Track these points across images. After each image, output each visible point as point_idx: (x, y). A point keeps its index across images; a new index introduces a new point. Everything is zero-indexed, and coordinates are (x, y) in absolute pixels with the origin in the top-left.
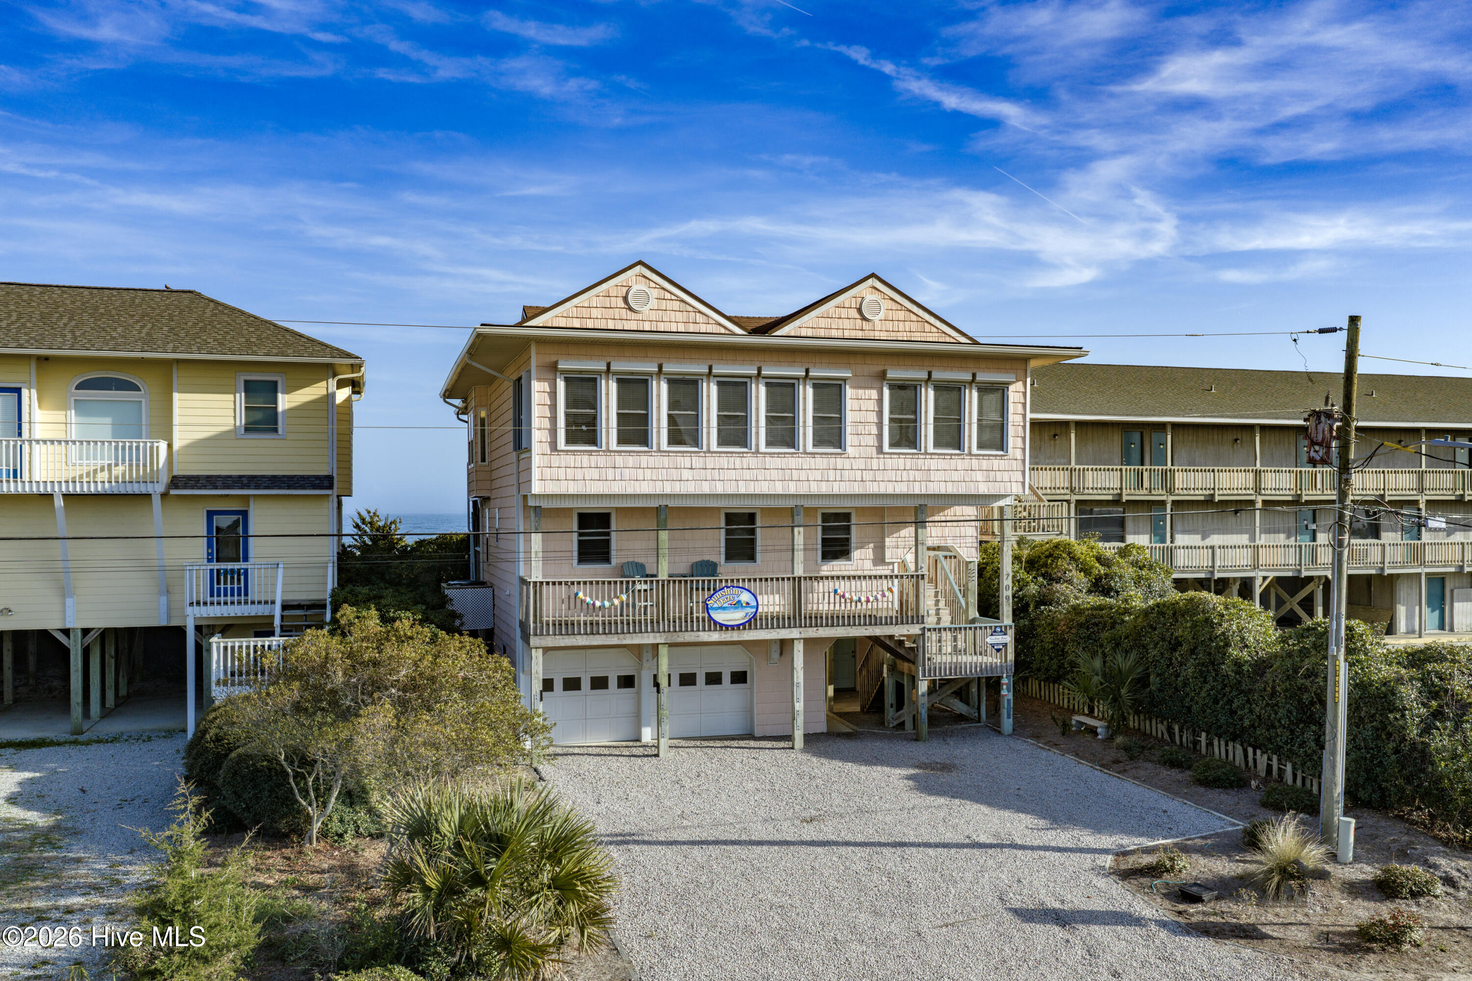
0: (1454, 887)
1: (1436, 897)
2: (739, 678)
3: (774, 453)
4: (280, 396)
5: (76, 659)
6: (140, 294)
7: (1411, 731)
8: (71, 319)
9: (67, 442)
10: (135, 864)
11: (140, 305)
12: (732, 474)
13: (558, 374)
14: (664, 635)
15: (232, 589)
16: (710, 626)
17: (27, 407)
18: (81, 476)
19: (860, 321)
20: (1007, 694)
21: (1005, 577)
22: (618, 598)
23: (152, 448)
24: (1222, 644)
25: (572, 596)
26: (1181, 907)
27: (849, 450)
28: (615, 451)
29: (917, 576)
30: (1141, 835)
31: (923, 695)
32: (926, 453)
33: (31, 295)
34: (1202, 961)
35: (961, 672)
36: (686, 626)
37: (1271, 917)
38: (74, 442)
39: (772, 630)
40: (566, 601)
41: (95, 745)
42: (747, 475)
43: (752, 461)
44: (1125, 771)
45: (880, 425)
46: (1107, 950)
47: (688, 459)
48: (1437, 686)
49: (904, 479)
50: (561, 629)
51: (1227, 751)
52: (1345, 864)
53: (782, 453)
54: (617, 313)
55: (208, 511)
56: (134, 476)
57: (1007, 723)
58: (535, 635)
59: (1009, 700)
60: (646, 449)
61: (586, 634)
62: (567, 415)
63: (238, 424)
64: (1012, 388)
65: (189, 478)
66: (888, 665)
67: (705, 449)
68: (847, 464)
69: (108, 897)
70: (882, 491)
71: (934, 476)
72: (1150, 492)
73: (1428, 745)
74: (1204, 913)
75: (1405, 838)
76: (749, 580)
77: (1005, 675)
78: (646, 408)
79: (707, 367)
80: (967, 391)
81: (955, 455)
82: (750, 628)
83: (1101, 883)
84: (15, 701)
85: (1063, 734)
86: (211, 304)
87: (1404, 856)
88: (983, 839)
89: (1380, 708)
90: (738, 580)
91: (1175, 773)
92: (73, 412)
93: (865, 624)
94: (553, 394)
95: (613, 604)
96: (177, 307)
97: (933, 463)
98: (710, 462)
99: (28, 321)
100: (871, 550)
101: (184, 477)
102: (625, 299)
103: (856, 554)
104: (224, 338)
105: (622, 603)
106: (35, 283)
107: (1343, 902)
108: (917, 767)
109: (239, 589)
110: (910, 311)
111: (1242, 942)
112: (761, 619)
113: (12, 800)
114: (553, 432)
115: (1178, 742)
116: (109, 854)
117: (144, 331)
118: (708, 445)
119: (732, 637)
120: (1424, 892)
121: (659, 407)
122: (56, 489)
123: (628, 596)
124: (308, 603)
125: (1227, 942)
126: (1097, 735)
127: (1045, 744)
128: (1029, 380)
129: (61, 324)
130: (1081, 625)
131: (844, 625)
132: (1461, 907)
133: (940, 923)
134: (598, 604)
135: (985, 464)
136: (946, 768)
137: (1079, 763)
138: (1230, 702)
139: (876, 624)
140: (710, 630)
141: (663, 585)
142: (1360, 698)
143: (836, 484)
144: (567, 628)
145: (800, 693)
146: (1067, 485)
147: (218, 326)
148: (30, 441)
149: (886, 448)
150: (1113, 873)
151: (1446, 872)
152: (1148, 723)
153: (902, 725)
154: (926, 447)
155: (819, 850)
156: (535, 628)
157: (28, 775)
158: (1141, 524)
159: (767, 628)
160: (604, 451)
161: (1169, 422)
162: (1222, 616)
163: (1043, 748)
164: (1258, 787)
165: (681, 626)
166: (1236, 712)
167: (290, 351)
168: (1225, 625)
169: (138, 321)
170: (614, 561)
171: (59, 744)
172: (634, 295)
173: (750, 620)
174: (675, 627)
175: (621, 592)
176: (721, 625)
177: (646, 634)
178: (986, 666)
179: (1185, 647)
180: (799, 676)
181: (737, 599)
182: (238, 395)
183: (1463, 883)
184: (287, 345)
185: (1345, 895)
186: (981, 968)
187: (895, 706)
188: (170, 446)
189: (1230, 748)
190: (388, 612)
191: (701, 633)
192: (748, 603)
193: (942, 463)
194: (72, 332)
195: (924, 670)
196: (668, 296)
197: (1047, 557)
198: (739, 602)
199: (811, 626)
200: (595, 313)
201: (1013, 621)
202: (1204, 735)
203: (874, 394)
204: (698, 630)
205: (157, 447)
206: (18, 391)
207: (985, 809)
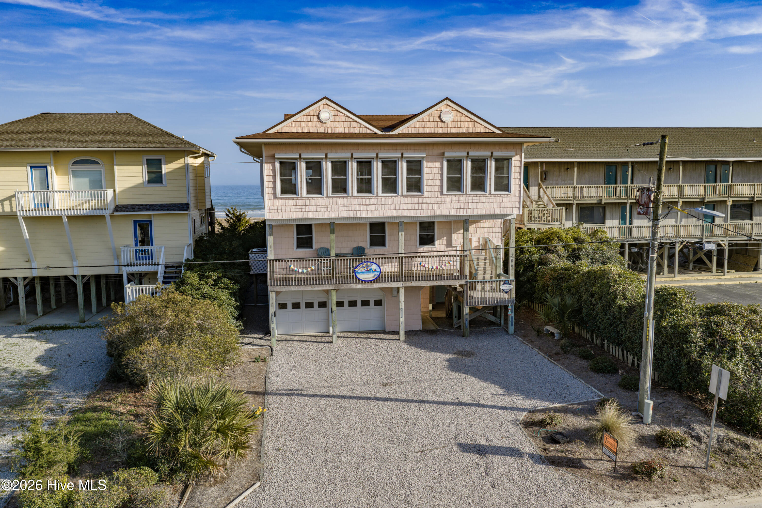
0: (700, 442)
1: (687, 448)
2: (378, 303)
3: (386, 196)
4: (163, 166)
5: (80, 288)
6: (104, 116)
7: (694, 355)
8: (70, 131)
9: (69, 192)
10: (74, 397)
11: (102, 122)
12: (365, 208)
13: (276, 160)
14: (334, 286)
15: (146, 257)
16: (356, 281)
17: (50, 175)
18: (73, 207)
19: (440, 123)
20: (511, 314)
21: (511, 255)
22: (310, 268)
23: (104, 193)
24: (613, 297)
25: (288, 267)
26: (547, 446)
27: (426, 194)
28: (305, 198)
29: (464, 256)
30: (548, 400)
31: (466, 314)
32: (466, 194)
33: (55, 119)
34: (541, 481)
35: (486, 303)
36: (345, 281)
37: (592, 456)
38: (72, 192)
39: (388, 283)
40: (285, 270)
41: (87, 329)
42: (373, 207)
43: (375, 200)
44: (559, 360)
45: (442, 180)
46: (496, 471)
47: (342, 201)
48: (714, 330)
49: (455, 208)
50: (283, 283)
51: (615, 350)
52: (646, 424)
53: (390, 196)
54: (314, 124)
55: (134, 221)
56: (100, 205)
57: (511, 329)
58: (271, 285)
59: (512, 317)
60: (321, 196)
61: (295, 285)
62: (282, 181)
63: (144, 180)
64: (513, 159)
65: (123, 206)
66: (454, 297)
67: (350, 195)
68: (424, 200)
69: (55, 415)
70: (443, 214)
71: (471, 206)
72: (620, 198)
73: (702, 363)
74: (558, 451)
75: (684, 411)
76: (376, 259)
77: (510, 305)
78: (320, 176)
79: (350, 154)
80: (489, 161)
81: (482, 194)
82: (377, 282)
83: (512, 429)
84: (67, 302)
85: (538, 335)
86: (135, 120)
87: (678, 422)
88: (466, 400)
89: (682, 340)
90: (370, 259)
91: (585, 363)
92: (71, 176)
93: (436, 280)
94: (274, 170)
95: (308, 271)
96: (119, 122)
97: (470, 199)
98: (354, 201)
99: (51, 133)
100: (445, 240)
101: (121, 205)
102: (318, 117)
103: (437, 242)
104: (137, 139)
105: (312, 270)
106: (58, 112)
107: (634, 448)
108: (455, 353)
109: (149, 257)
110: (467, 116)
111: (569, 469)
112: (382, 278)
113: (38, 360)
114: (274, 188)
115: (595, 343)
116: (65, 392)
117: (101, 136)
118: (352, 193)
119: (368, 286)
120: (680, 445)
121: (327, 175)
122: (63, 213)
123: (315, 267)
124: (177, 265)
125: (561, 469)
126: (555, 337)
127: (527, 341)
128: (523, 154)
129: (64, 134)
130: (554, 278)
131: (425, 280)
132: (698, 454)
133: (419, 450)
134: (300, 271)
135: (498, 199)
136: (469, 354)
137: (539, 353)
138: (617, 326)
139: (441, 280)
140: (356, 283)
141: (333, 261)
142: (673, 333)
143: (419, 211)
144: (286, 282)
145: (402, 314)
146: (572, 195)
147: (135, 132)
148: (53, 192)
149: (445, 192)
150: (522, 423)
151: (697, 433)
152: (583, 331)
153: (459, 327)
154: (466, 191)
155: (381, 403)
156: (271, 282)
157: (51, 345)
158: (614, 214)
159: (385, 282)
160: (300, 198)
161: (630, 161)
162: (616, 281)
163: (524, 343)
164: (622, 374)
165: (342, 281)
166: (619, 332)
167: (166, 145)
168: (616, 287)
169: (100, 131)
170: (315, 246)
171: (72, 328)
172: (323, 113)
173: (377, 278)
174: (339, 281)
175: (312, 265)
176: (362, 281)
177: (325, 285)
178: (500, 300)
179: (596, 296)
180: (402, 305)
181: (370, 268)
182: (144, 166)
183: (705, 440)
184: (165, 141)
185: (637, 444)
186: (427, 478)
187: (457, 317)
188: (114, 191)
189: (617, 349)
190: (206, 273)
191: (352, 285)
192: (375, 270)
193: (475, 199)
194: (69, 138)
195: (467, 302)
196: (340, 114)
197: (547, 239)
198: (371, 269)
199: (408, 281)
200: (303, 124)
201: (515, 278)
202: (606, 341)
203: (439, 164)
204: (351, 283)
205: (106, 193)
206: (46, 167)
207: (475, 381)
